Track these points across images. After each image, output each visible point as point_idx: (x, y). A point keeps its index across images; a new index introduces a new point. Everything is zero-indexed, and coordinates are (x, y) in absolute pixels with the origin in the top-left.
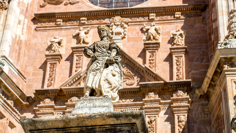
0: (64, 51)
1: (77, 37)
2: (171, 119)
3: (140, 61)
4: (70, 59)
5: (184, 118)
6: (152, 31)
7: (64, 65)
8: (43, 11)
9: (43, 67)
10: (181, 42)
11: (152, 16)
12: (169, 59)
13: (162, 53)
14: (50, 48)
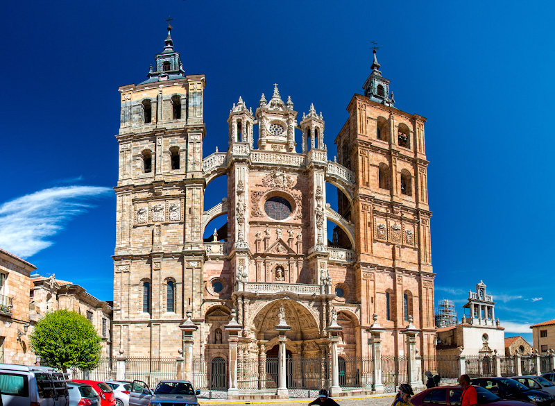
0: (261, 237)
1: (266, 232)
2: (297, 266)
3: (287, 244)
4: (264, 240)
5: (301, 266)
6: (291, 233)
7: (262, 243)
8: (252, 220)
9: (256, 242)
10: (301, 238)
11: (291, 226)
12: (297, 244)
13: (295, 242)
14: (257, 235)
